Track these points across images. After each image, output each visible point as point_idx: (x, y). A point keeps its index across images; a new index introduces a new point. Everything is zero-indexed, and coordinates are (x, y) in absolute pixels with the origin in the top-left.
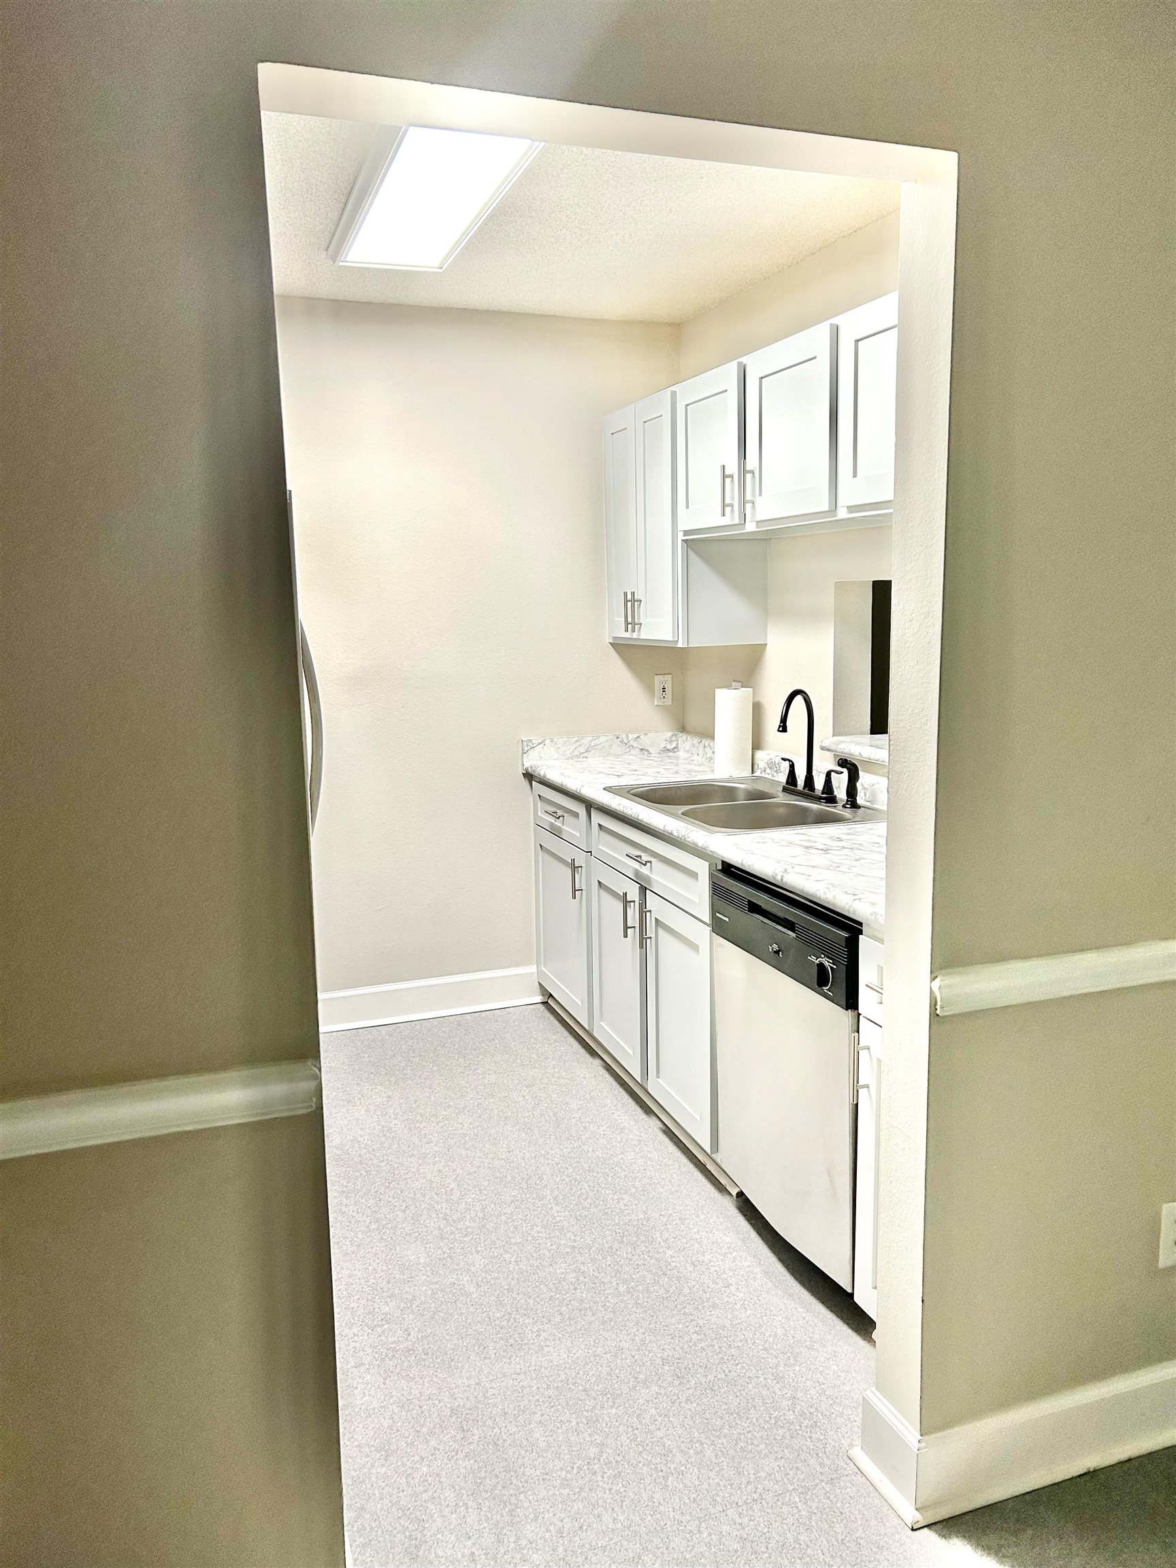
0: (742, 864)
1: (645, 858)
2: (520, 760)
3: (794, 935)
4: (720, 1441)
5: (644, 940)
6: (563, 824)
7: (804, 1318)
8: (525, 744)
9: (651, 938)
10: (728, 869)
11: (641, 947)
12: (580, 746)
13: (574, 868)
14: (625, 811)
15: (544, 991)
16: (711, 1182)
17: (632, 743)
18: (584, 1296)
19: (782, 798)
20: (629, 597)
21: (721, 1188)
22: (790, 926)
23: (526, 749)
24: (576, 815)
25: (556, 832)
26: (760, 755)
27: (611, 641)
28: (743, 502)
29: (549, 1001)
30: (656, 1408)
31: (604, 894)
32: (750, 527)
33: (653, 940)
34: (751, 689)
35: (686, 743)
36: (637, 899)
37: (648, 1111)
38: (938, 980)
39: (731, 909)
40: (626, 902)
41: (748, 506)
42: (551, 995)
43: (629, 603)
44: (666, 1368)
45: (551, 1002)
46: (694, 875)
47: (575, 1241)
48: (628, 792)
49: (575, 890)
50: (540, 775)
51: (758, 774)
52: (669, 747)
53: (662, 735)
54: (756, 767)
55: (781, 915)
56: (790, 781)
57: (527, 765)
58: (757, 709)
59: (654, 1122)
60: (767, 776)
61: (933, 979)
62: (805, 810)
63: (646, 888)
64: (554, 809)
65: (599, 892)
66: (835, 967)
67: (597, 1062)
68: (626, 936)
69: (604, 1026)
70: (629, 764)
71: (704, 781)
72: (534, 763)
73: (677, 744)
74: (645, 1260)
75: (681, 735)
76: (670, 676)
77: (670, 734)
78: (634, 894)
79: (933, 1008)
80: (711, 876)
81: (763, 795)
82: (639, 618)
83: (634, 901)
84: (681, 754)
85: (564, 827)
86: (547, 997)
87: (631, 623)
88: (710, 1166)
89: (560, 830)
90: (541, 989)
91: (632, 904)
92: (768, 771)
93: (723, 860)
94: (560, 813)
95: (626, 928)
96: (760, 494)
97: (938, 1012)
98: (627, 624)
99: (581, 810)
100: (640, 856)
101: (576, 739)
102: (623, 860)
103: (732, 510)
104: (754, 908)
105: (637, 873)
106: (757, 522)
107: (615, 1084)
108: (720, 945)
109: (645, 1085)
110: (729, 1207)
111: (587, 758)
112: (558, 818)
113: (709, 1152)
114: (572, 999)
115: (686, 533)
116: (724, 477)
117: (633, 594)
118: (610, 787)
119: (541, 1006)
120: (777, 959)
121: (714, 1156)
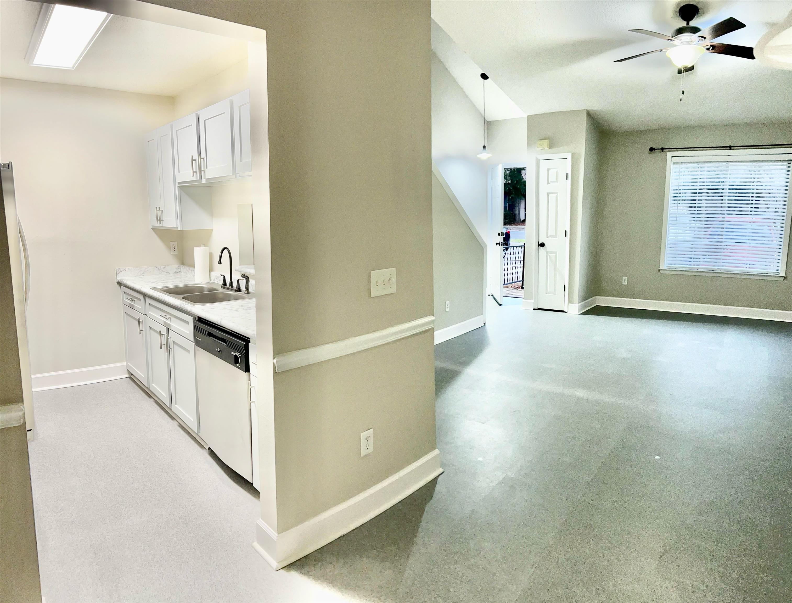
0: (205, 317)
1: (168, 316)
2: (116, 277)
3: (225, 344)
4: (202, 547)
5: (169, 350)
6: (134, 303)
7: (235, 495)
8: (117, 270)
9: (171, 349)
10: (200, 320)
11: (167, 352)
12: (140, 271)
13: (139, 322)
14: (159, 298)
15: (129, 372)
16: (197, 444)
17: (162, 269)
18: (147, 495)
19: (222, 291)
20: (158, 209)
21: (202, 446)
22: (224, 340)
23: (118, 272)
24: (139, 300)
25: (132, 307)
26: (212, 273)
27: (152, 228)
28: (201, 171)
29: (131, 377)
30: (177, 538)
31: (152, 332)
32: (204, 181)
33: (172, 349)
34: (208, 247)
35: (184, 269)
36: (165, 333)
37: (173, 418)
38: (276, 359)
39: (201, 335)
40: (161, 335)
41: (203, 172)
42: (132, 374)
43: (158, 212)
44: (181, 521)
45: (132, 377)
46: (187, 322)
47: (143, 473)
48: (160, 290)
49: (140, 331)
50: (124, 283)
51: (212, 281)
52: (177, 271)
53: (174, 266)
54: (211, 278)
55: (220, 337)
56: (224, 284)
57: (119, 279)
58: (211, 256)
59: (175, 423)
60: (215, 282)
61: (274, 358)
62: (230, 295)
63: (169, 329)
64: (131, 297)
65: (150, 331)
66: (241, 356)
67: (152, 400)
68: (161, 348)
69: (154, 386)
70: (161, 278)
71: (191, 284)
72: (121, 278)
73: (181, 270)
74: (171, 478)
75: (182, 266)
76: (177, 242)
77: (178, 266)
78: (164, 331)
79: (274, 370)
80: (194, 322)
81: (215, 290)
82: (162, 218)
83: (164, 334)
84: (182, 273)
85: (135, 305)
86: (131, 375)
87: (159, 220)
88: (198, 438)
89: (133, 306)
90: (128, 372)
91: (163, 335)
92: (216, 280)
93: (198, 316)
94: (133, 299)
95: (161, 345)
96: (207, 168)
97: (276, 371)
98: (158, 220)
99: (141, 297)
100: (166, 316)
101: (139, 268)
102: (159, 318)
103: (197, 174)
104: (210, 335)
105: (165, 322)
106: (206, 179)
107: (159, 408)
108: (198, 350)
109: (171, 408)
110: (205, 454)
111: (144, 276)
112: (132, 301)
113: (197, 433)
114: (140, 375)
115: (179, 183)
116: (193, 160)
117: (159, 208)
118: (153, 288)
119: (128, 378)
120: (220, 354)
121: (198, 434)
